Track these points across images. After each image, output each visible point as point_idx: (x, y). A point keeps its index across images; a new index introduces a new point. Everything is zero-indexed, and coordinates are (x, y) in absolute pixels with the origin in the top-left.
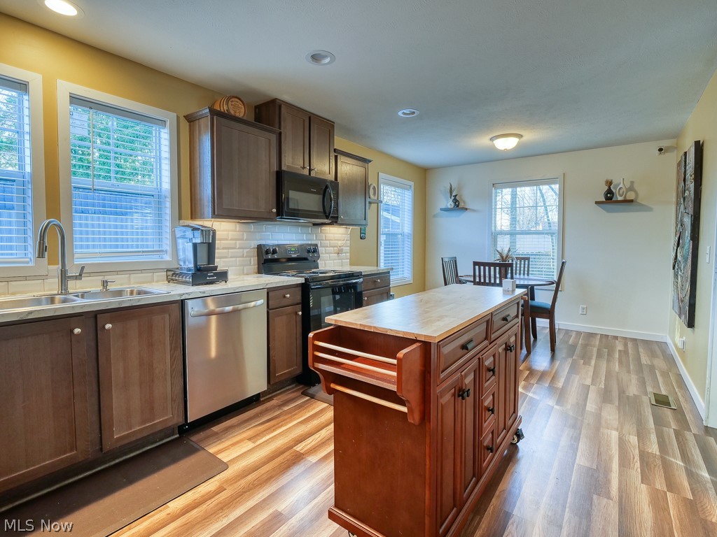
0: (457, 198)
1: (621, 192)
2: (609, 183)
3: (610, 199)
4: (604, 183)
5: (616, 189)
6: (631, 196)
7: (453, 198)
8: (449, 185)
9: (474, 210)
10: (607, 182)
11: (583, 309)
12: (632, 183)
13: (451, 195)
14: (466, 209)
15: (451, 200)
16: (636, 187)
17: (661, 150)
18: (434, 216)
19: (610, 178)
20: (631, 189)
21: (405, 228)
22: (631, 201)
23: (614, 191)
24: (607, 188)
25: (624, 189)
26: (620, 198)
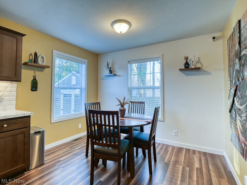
0: (111, 69)
1: (193, 64)
2: (187, 58)
3: (188, 67)
4: (184, 58)
5: (190, 62)
6: (198, 66)
7: (109, 69)
8: (107, 62)
9: (119, 76)
10: (185, 58)
11: (176, 132)
12: (199, 58)
13: (108, 67)
14: (116, 75)
15: (108, 70)
16: (201, 60)
17: (214, 38)
18: (102, 79)
19: (187, 56)
20: (199, 62)
21: (83, 85)
22: (199, 69)
23: (189, 63)
24: (185, 61)
25: (195, 62)
26: (193, 67)
